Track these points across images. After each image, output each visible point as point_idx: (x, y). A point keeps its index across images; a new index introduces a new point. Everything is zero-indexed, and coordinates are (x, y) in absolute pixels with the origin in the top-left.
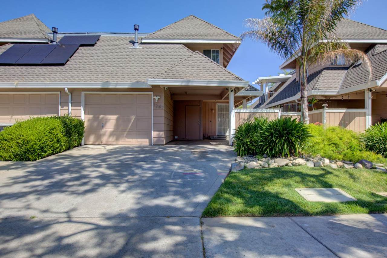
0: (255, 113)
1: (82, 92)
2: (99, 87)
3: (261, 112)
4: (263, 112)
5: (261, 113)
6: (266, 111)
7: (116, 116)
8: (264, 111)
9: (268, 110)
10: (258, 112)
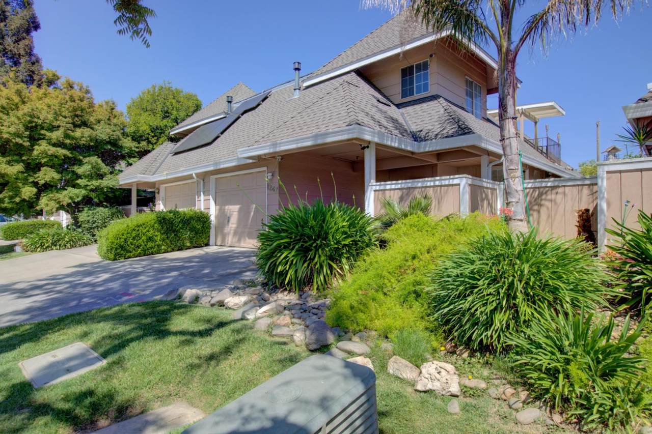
0: (412, 190)
1: (212, 176)
2: (212, 168)
3: (422, 187)
4: (426, 187)
5: (423, 189)
6: (432, 184)
7: (237, 207)
8: (428, 184)
9: (438, 180)
10: (416, 188)
